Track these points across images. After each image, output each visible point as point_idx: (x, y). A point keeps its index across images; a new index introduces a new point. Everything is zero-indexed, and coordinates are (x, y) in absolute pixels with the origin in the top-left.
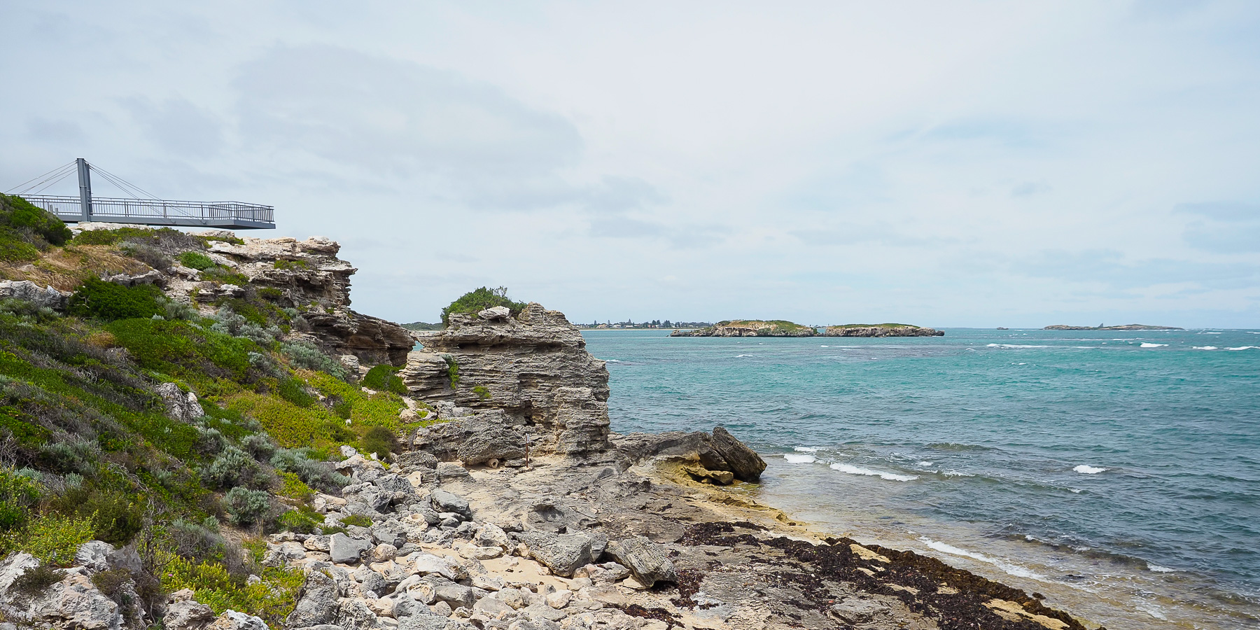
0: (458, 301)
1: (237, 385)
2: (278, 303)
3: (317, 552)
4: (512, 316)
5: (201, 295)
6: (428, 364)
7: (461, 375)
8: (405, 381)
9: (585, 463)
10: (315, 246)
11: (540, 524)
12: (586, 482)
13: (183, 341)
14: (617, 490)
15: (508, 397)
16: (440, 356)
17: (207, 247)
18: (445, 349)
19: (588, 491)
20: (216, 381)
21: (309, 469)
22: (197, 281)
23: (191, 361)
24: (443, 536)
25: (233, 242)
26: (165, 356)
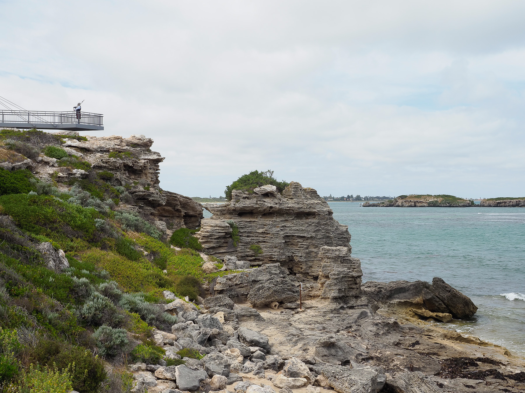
0: (238, 181)
1: (86, 243)
2: (111, 183)
3: (166, 381)
4: (278, 192)
5: (59, 177)
6: (217, 228)
7: (240, 236)
8: (200, 240)
9: (345, 306)
10: (136, 141)
11: (326, 358)
12: (350, 322)
13: (50, 211)
14: (374, 329)
15: (276, 254)
16: (225, 222)
17: (62, 143)
18: (228, 216)
19: (353, 330)
20: (72, 241)
21: (147, 310)
22: (56, 167)
23: (55, 225)
24: (257, 368)
25: (80, 139)
26: (37, 222)
